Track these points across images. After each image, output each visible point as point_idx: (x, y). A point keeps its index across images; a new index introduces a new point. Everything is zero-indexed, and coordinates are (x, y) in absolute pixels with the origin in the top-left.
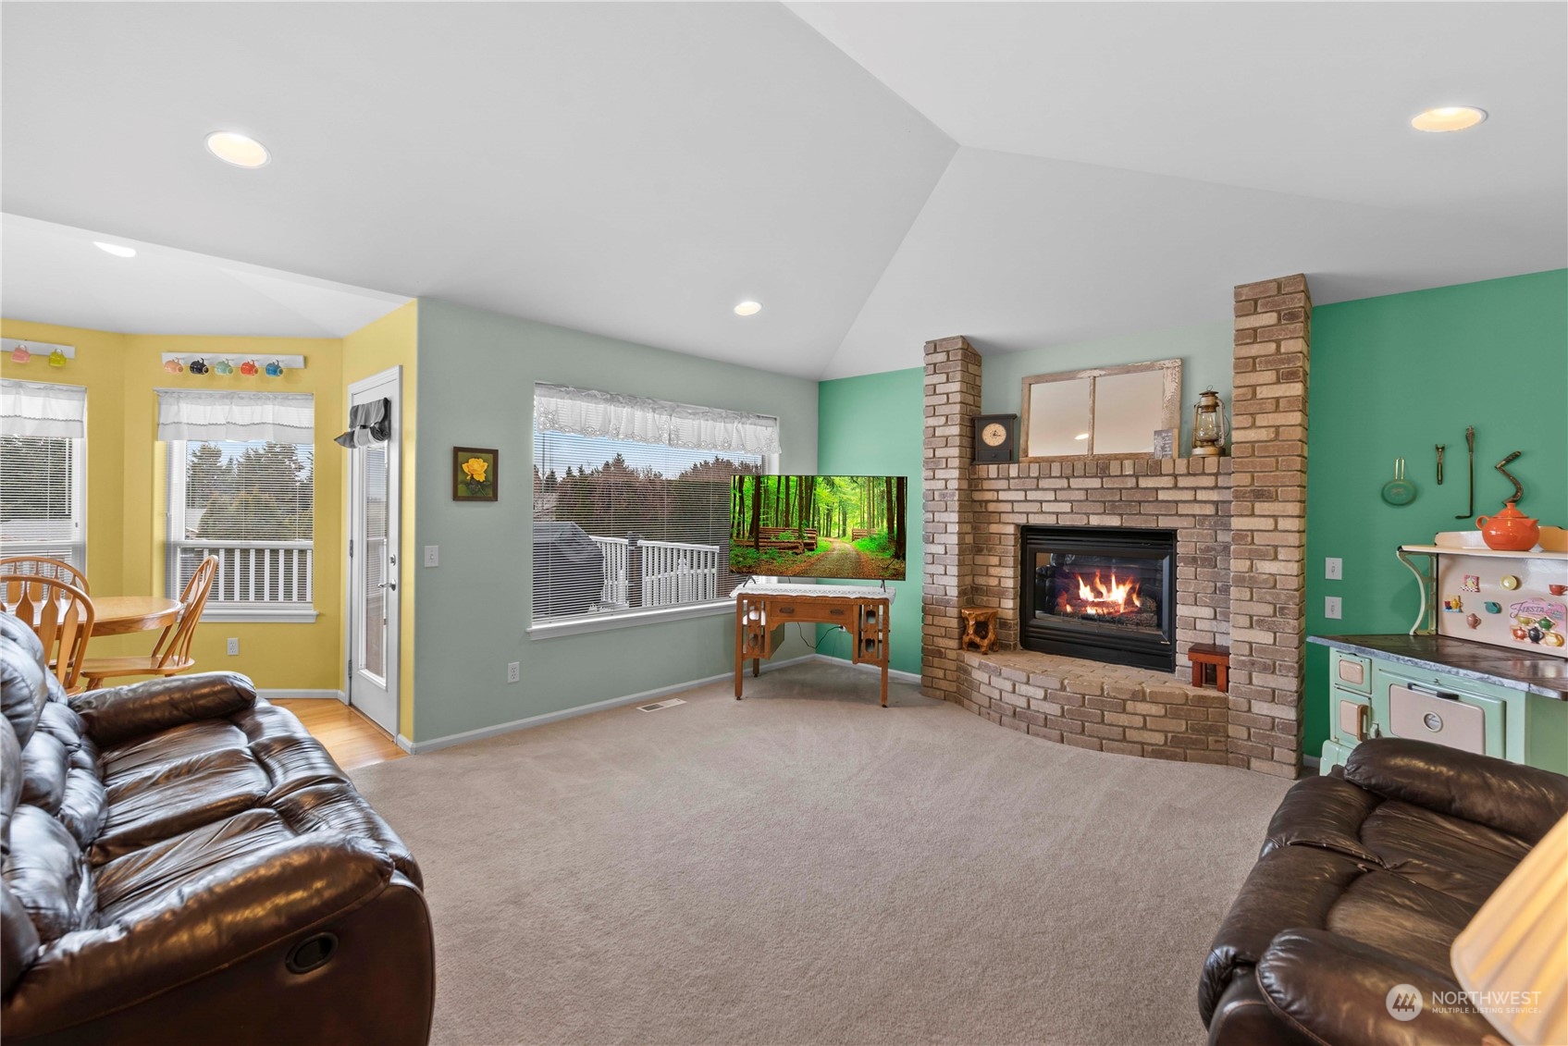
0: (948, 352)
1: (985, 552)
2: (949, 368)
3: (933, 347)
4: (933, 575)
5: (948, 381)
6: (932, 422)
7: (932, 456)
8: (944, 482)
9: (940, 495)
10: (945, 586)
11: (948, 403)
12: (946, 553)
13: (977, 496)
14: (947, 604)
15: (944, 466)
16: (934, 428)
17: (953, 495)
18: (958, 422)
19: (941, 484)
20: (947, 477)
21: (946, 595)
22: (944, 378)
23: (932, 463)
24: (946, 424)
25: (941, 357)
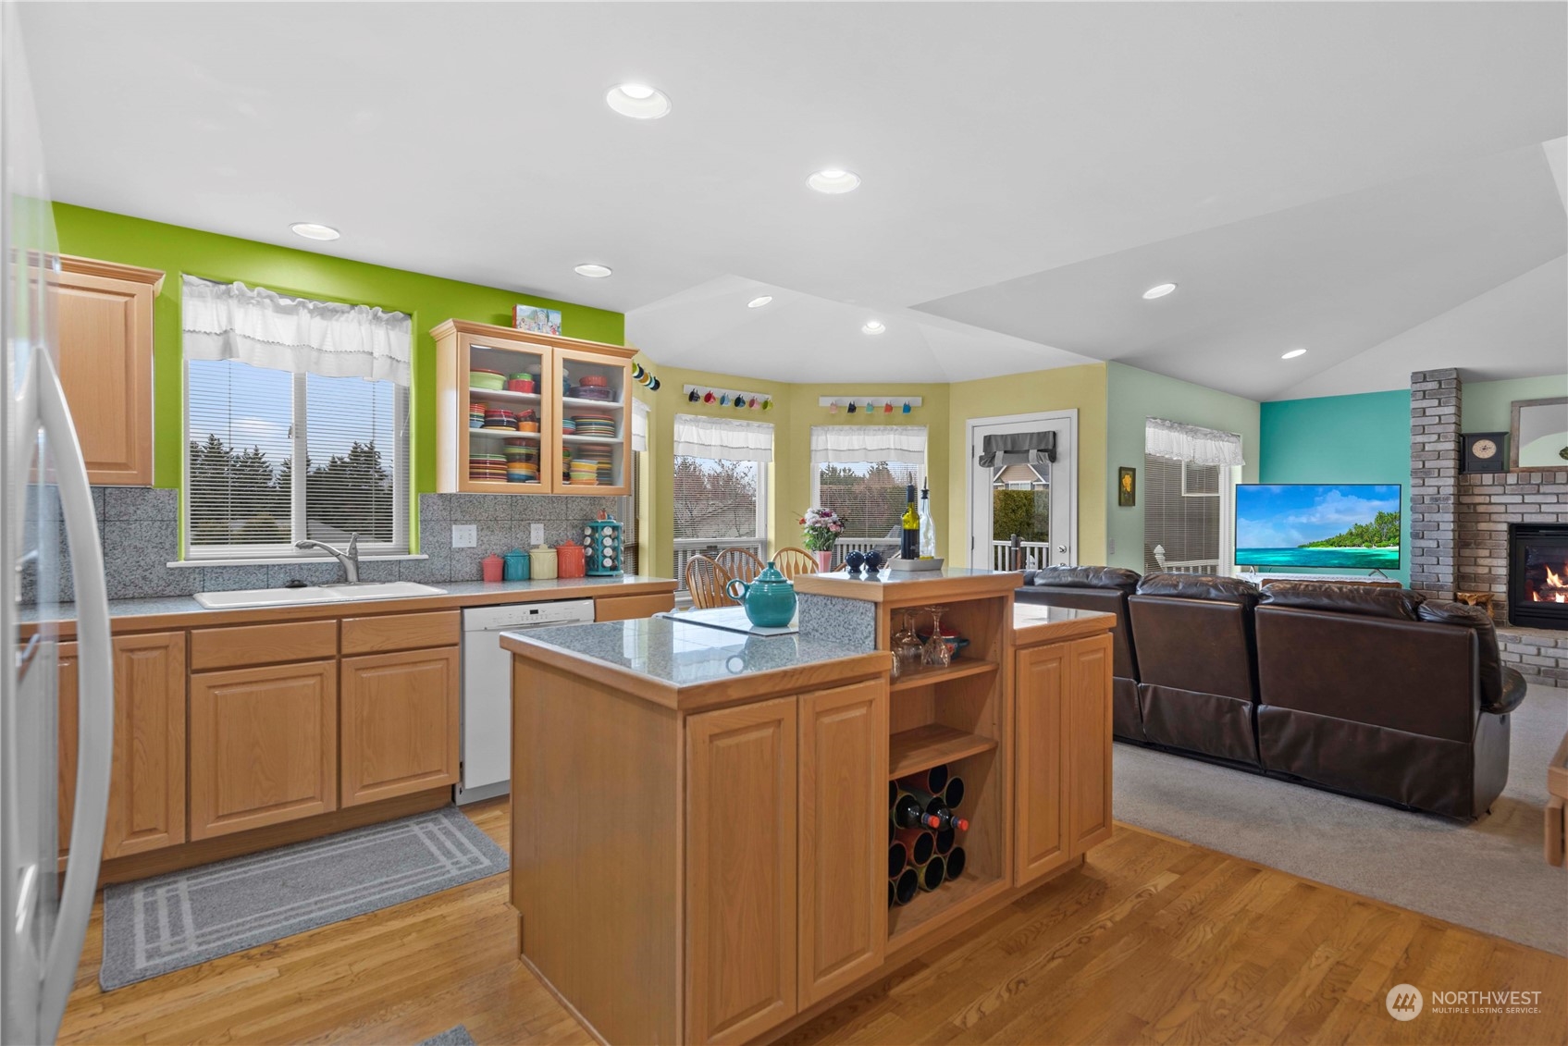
0: (1440, 382)
1: (1473, 545)
2: (1442, 394)
3: (1421, 377)
4: (1423, 565)
5: (1440, 405)
6: (1420, 439)
7: (1421, 466)
8: (1436, 488)
9: (1432, 499)
10: (1437, 574)
11: (1440, 423)
12: (1438, 547)
13: (1466, 500)
14: (1441, 588)
15: (1436, 475)
16: (1424, 444)
17: (1448, 499)
18: (1453, 439)
19: (1433, 491)
20: (1440, 484)
21: (1439, 581)
22: (1435, 402)
23: (1421, 474)
24: (1438, 440)
25: (1432, 385)
